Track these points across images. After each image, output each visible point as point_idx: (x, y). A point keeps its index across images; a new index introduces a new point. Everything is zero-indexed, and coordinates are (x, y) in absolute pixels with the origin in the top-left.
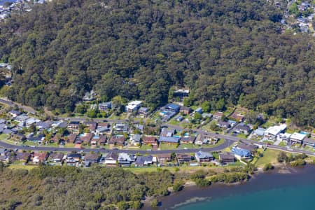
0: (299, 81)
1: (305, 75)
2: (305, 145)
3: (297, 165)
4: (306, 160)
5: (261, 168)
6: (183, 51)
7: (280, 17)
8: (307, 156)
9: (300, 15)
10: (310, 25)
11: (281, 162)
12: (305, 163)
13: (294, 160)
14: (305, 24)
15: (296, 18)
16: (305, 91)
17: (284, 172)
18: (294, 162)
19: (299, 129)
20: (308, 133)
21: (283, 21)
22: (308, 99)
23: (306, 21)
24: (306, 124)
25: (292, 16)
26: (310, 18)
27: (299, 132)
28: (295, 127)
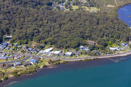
0: (57, 30)
1: (59, 27)
2: (60, 56)
3: (56, 64)
4: (60, 62)
5: (41, 67)
6: (9, 20)
7: (52, 4)
8: (60, 60)
9: (60, 3)
10: (64, 6)
11: (50, 63)
12: (59, 63)
13: (55, 62)
14: (62, 6)
15: (58, 4)
16: (59, 33)
17: (51, 67)
18: (55, 63)
19: (58, 49)
20: (61, 51)
21: (53, 5)
22: (61, 37)
23: (63, 5)
24: (60, 47)
25: (57, 3)
26: (64, 4)
27: (58, 50)
28: (56, 48)
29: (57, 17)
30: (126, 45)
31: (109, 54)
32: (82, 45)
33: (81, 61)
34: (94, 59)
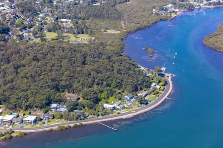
0: (10, 76)
2: (14, 123)
3: (6, 139)
4: (12, 135)
7: (8, 30)
8: (13, 132)
9: (25, 28)
10: (31, 34)
12: (12, 137)
13: (3, 135)
14: (27, 34)
15: (21, 30)
16: (14, 83)
18: (3, 137)
19: (11, 111)
20: (17, 114)
21: (10, 33)
22: (17, 89)
23: (29, 32)
24: (16, 107)
25: (18, 29)
26: (32, 29)
28: (8, 110)
29: (12, 54)
30: (132, 98)
31: (102, 115)
32: (56, 102)
33: (52, 130)
34: (76, 127)
